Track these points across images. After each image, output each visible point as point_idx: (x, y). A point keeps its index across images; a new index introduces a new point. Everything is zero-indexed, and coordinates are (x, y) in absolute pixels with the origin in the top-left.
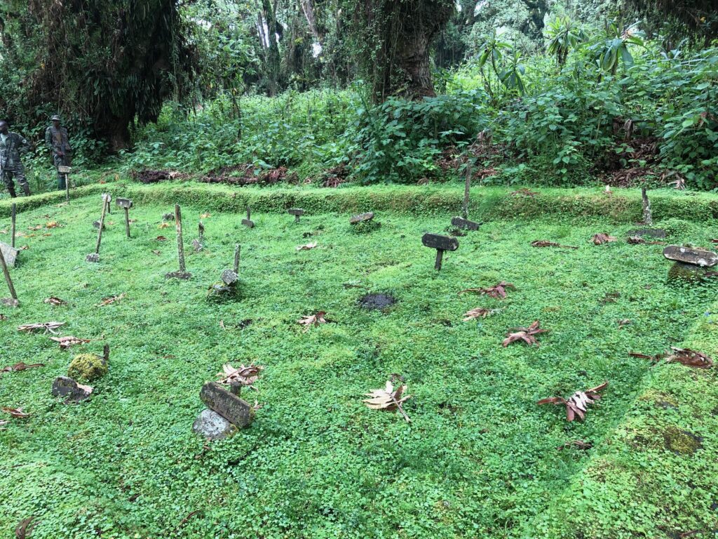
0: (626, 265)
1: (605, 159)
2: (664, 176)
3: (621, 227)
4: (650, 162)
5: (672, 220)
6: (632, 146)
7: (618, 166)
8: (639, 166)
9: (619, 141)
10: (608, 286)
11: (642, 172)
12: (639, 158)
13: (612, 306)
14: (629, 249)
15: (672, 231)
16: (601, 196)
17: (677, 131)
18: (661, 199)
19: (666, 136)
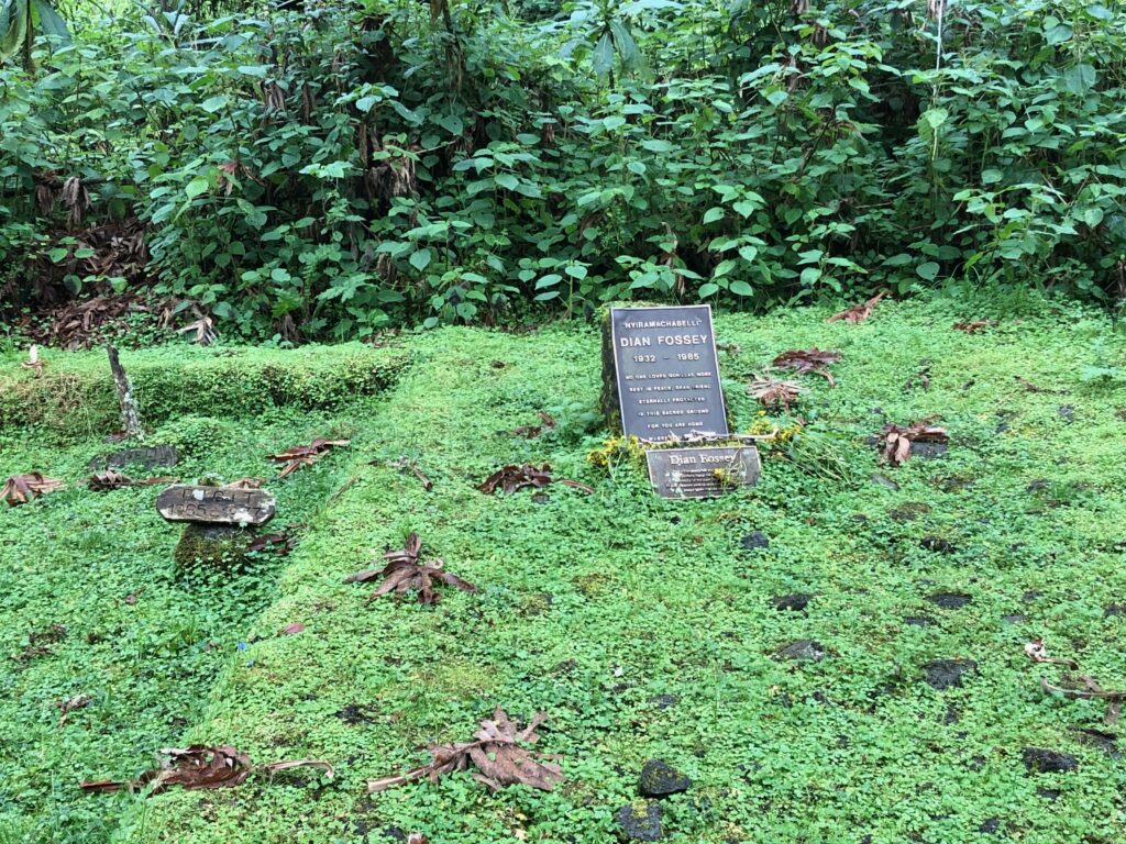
0: (83, 549)
1: (29, 277)
2: (167, 314)
3: (75, 451)
4: (136, 280)
5: (189, 418)
6: (90, 242)
7: (64, 295)
8: (113, 291)
9: (56, 229)
10: (37, 614)
11: (117, 307)
12: (109, 273)
13: (44, 667)
14: (93, 504)
15: (189, 448)
16: (18, 376)
17: (179, 204)
18: (158, 371)
19: (156, 218)
